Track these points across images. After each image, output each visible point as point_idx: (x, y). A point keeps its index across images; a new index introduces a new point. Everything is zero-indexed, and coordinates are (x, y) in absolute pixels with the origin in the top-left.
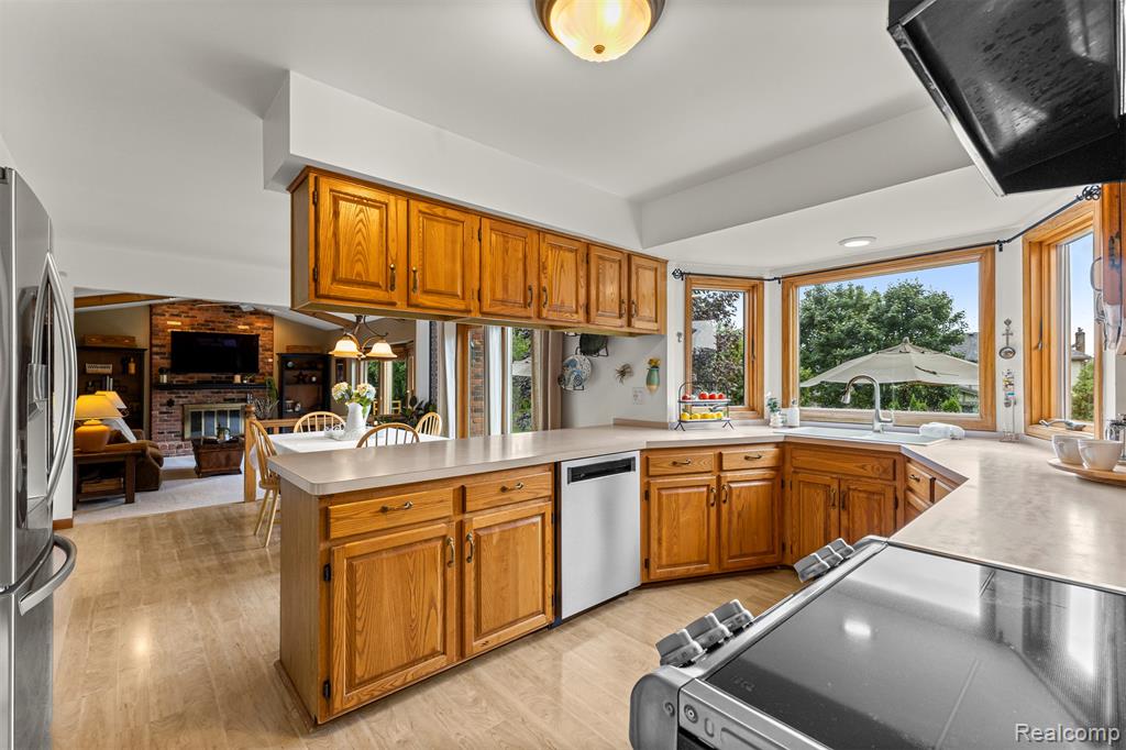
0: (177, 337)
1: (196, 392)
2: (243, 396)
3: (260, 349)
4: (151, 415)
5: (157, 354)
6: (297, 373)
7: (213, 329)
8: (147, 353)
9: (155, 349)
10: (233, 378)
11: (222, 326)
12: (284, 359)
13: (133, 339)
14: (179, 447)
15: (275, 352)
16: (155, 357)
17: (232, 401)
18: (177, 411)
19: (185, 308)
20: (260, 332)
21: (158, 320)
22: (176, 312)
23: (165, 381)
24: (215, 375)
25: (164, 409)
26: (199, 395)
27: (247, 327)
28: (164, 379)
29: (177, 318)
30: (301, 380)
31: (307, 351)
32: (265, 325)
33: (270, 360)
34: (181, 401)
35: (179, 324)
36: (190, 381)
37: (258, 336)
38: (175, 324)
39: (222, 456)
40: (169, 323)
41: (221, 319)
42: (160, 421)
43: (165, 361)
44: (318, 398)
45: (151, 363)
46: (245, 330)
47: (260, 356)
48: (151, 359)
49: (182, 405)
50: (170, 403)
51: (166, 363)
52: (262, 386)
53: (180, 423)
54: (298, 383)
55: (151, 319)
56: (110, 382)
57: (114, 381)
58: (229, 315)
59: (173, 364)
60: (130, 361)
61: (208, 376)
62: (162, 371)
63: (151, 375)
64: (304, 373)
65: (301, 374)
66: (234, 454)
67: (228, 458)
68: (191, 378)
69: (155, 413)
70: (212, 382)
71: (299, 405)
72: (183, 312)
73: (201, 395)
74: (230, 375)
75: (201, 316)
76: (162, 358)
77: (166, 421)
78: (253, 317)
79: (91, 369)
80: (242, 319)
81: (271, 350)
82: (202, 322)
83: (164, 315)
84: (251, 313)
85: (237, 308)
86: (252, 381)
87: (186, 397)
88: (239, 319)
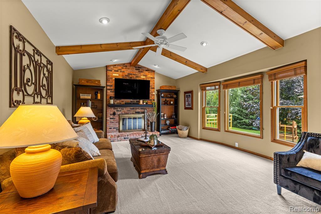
0: (117, 81)
1: (124, 108)
2: (143, 110)
3: (150, 88)
4: (106, 120)
5: (109, 90)
6: (164, 99)
7: (131, 78)
8: (105, 89)
9: (108, 87)
10: (139, 102)
11: (135, 76)
13: (99, 81)
14: (118, 136)
16: (108, 91)
17: (138, 113)
18: (117, 118)
19: (120, 67)
20: (149, 80)
21: (109, 73)
22: (116, 69)
23: (112, 103)
24: (132, 100)
26: (125, 110)
27: (145, 77)
28: (112, 102)
29: (117, 72)
31: (170, 88)
32: (152, 76)
33: (154, 93)
35: (118, 75)
36: (122, 103)
38: (116, 75)
39: (155, 159)
40: (114, 75)
41: (134, 73)
42: (110, 122)
43: (112, 93)
45: (106, 94)
46: (144, 78)
47: (150, 91)
48: (107, 92)
49: (119, 115)
50: (114, 114)
51: (112, 94)
52: (152, 106)
53: (118, 123)
54: (165, 104)
55: (106, 74)
56: (90, 103)
57: (92, 103)
58: (138, 71)
59: (115, 94)
60: (98, 93)
61: (129, 101)
62: (111, 98)
63: (107, 100)
64: (168, 99)
65: (166, 99)
67: (159, 160)
68: (123, 102)
69: (108, 118)
70: (131, 104)
71: (165, 115)
72: (119, 70)
73: (126, 110)
74: (138, 100)
75: (127, 72)
76: (111, 92)
77: (112, 122)
78: (147, 72)
79: (83, 96)
80: (143, 73)
81: (154, 88)
82: (127, 74)
83: (112, 71)
84: (146, 70)
85: (140, 68)
86: (147, 103)
87: (120, 111)
88: (141, 73)
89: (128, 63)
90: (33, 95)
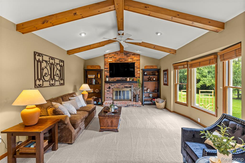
0: (111, 65)
1: (116, 84)
2: (130, 85)
3: (136, 68)
5: (106, 71)
6: (148, 77)
7: (121, 62)
8: (104, 71)
9: (106, 70)
10: (127, 79)
11: (124, 60)
12: (144, 71)
13: (100, 67)
15: (141, 69)
17: (127, 87)
18: (111, 91)
19: (113, 55)
21: (106, 60)
22: (111, 56)
24: (122, 78)
25: (108, 90)
27: (131, 60)
28: (107, 79)
30: (149, 80)
31: (152, 68)
32: (137, 59)
33: (139, 72)
34: (112, 87)
35: (112, 60)
37: (134, 63)
38: (110, 60)
40: (109, 60)
41: (123, 58)
42: (107, 94)
44: (156, 87)
46: (131, 61)
47: (135, 71)
48: (105, 73)
49: (113, 88)
50: (109, 88)
51: (108, 74)
52: (136, 82)
53: (112, 94)
54: (148, 81)
57: (95, 80)
58: (126, 56)
59: (110, 74)
60: (98, 74)
61: (119, 78)
62: (107, 77)
63: (105, 78)
64: (151, 76)
65: (149, 77)
66: (114, 121)
68: (115, 79)
69: (106, 91)
70: (120, 81)
71: (149, 89)
72: (113, 56)
73: (118, 85)
74: (126, 78)
75: (118, 57)
76: (107, 72)
77: (108, 94)
78: (133, 56)
79: (89, 76)
80: (130, 57)
81: (139, 68)
82: (118, 59)
83: (108, 58)
84: (133, 55)
85: (128, 53)
86: (133, 80)
87: (114, 86)
88: (129, 57)
89: (118, 51)
90: (49, 80)
